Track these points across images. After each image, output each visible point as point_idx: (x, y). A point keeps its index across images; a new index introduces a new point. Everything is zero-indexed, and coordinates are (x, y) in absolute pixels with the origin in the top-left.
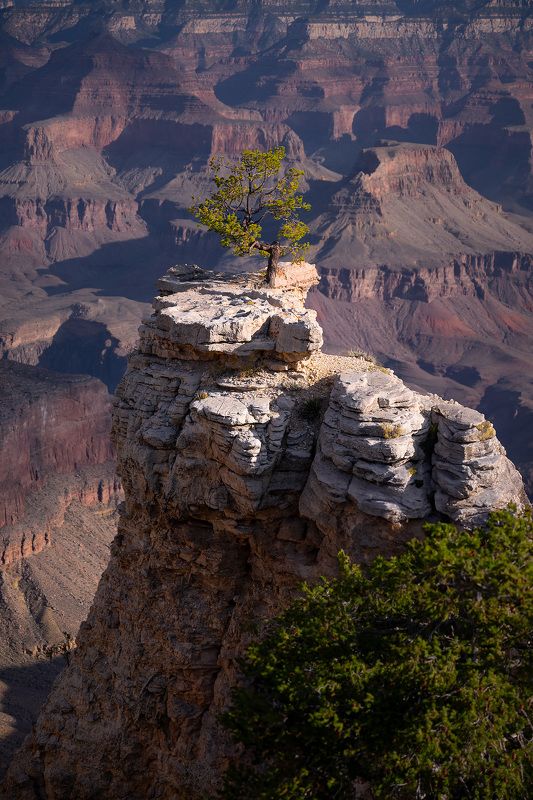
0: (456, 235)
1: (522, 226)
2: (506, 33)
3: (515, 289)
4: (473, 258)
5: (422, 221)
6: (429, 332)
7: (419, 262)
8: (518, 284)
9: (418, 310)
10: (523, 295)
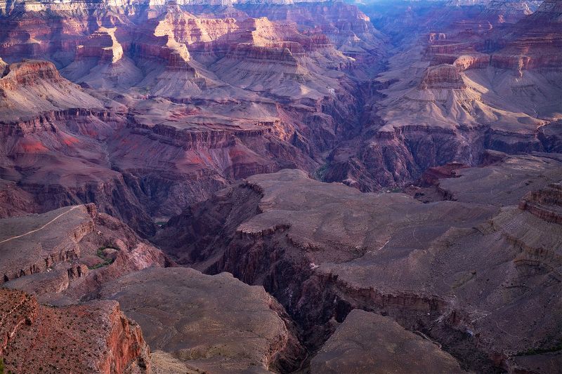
0: (51, 101)
1: (91, 95)
2: (122, 6)
3: (78, 125)
4: (58, 112)
5: (34, 97)
6: (23, 152)
7: (21, 118)
8: (80, 123)
9: (18, 142)
10: (81, 127)
